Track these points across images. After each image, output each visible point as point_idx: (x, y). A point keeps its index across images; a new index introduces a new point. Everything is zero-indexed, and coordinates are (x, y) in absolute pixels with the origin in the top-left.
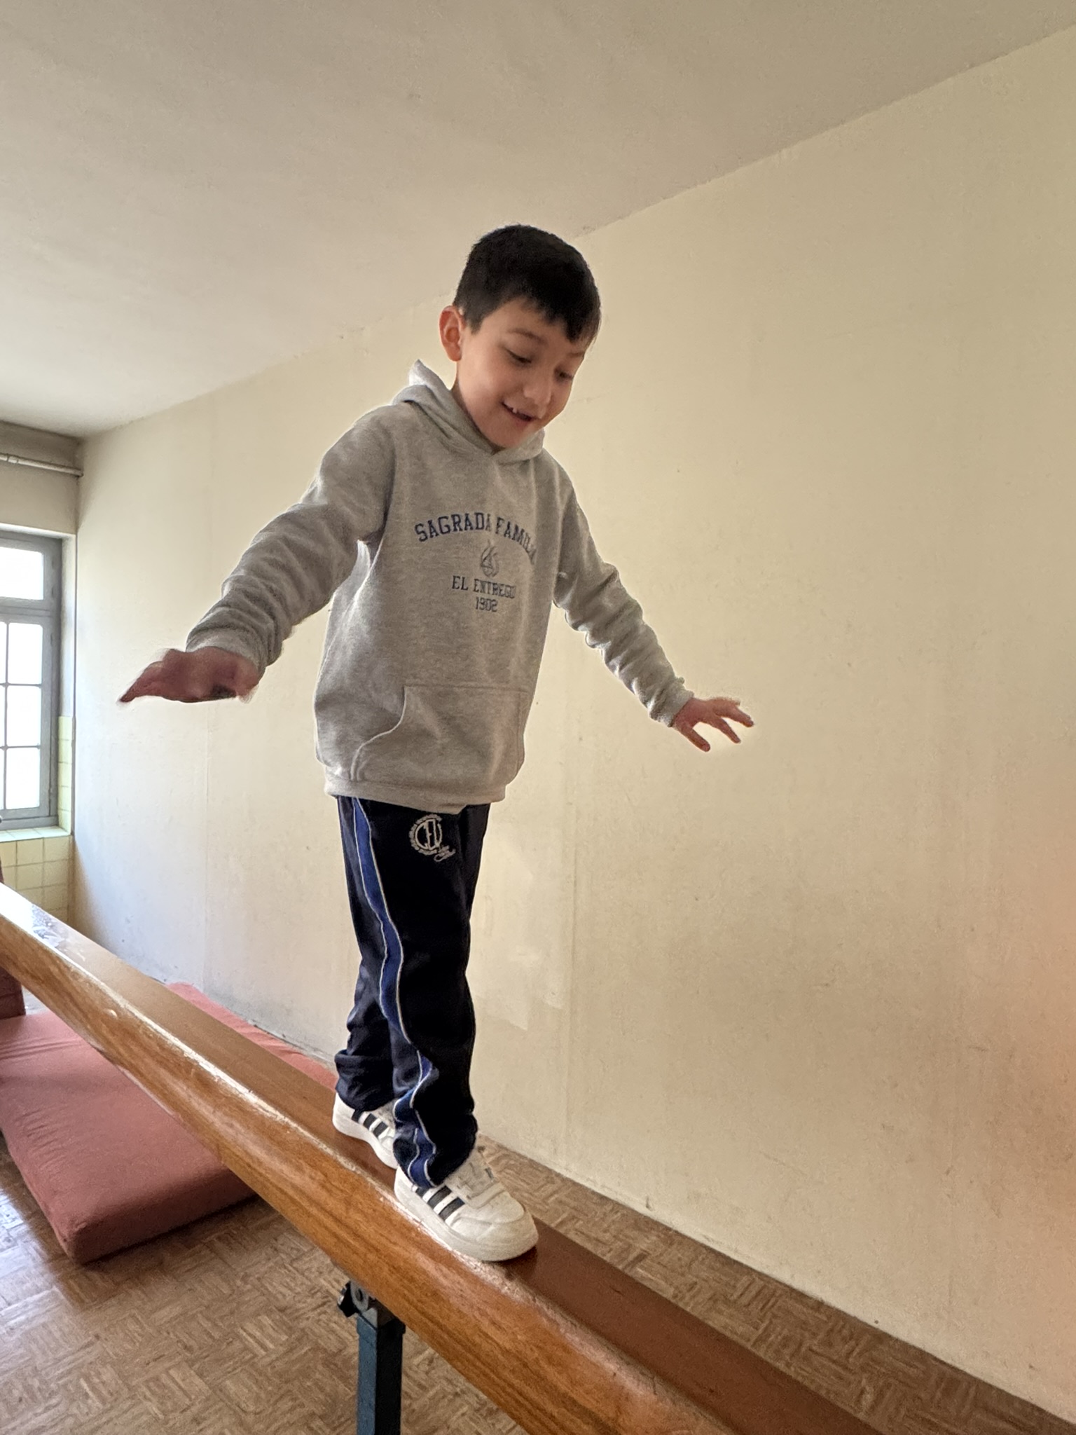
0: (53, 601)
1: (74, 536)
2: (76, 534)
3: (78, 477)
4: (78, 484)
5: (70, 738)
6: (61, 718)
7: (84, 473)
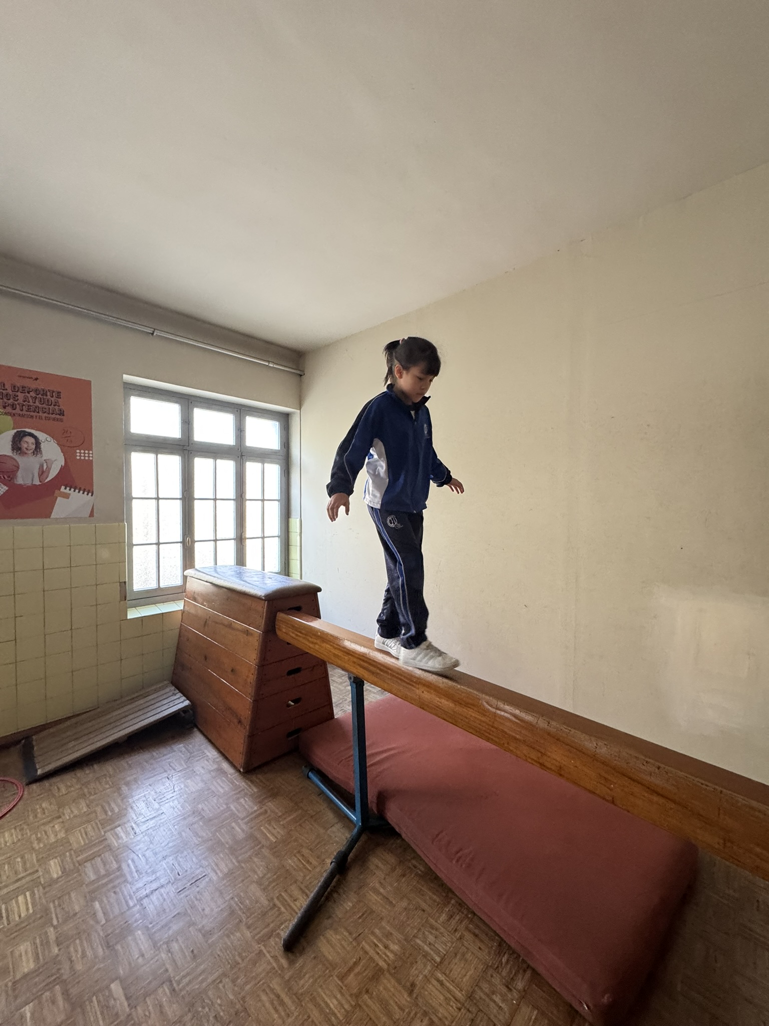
0: (285, 450)
1: (299, 411)
2: (300, 410)
3: (301, 375)
4: (301, 380)
5: (298, 531)
6: (290, 519)
7: (306, 373)
